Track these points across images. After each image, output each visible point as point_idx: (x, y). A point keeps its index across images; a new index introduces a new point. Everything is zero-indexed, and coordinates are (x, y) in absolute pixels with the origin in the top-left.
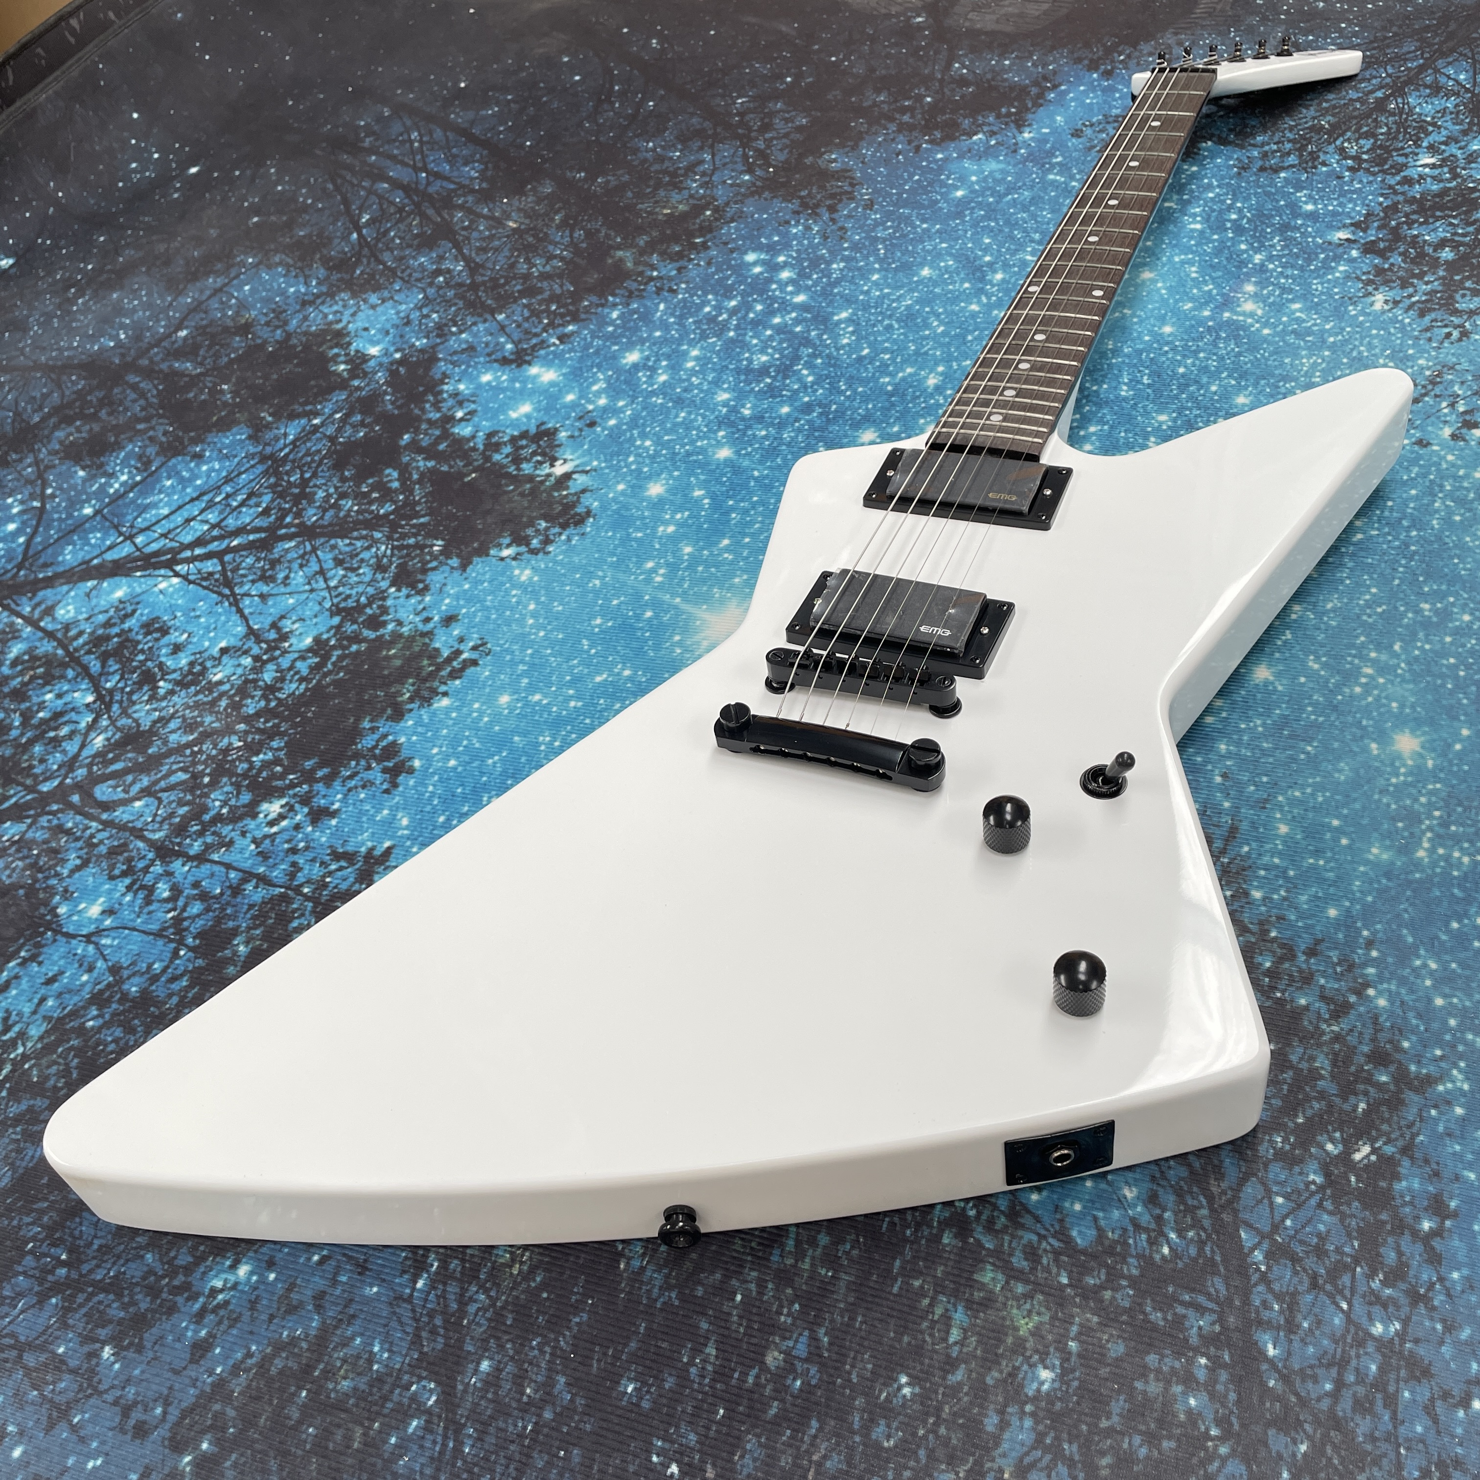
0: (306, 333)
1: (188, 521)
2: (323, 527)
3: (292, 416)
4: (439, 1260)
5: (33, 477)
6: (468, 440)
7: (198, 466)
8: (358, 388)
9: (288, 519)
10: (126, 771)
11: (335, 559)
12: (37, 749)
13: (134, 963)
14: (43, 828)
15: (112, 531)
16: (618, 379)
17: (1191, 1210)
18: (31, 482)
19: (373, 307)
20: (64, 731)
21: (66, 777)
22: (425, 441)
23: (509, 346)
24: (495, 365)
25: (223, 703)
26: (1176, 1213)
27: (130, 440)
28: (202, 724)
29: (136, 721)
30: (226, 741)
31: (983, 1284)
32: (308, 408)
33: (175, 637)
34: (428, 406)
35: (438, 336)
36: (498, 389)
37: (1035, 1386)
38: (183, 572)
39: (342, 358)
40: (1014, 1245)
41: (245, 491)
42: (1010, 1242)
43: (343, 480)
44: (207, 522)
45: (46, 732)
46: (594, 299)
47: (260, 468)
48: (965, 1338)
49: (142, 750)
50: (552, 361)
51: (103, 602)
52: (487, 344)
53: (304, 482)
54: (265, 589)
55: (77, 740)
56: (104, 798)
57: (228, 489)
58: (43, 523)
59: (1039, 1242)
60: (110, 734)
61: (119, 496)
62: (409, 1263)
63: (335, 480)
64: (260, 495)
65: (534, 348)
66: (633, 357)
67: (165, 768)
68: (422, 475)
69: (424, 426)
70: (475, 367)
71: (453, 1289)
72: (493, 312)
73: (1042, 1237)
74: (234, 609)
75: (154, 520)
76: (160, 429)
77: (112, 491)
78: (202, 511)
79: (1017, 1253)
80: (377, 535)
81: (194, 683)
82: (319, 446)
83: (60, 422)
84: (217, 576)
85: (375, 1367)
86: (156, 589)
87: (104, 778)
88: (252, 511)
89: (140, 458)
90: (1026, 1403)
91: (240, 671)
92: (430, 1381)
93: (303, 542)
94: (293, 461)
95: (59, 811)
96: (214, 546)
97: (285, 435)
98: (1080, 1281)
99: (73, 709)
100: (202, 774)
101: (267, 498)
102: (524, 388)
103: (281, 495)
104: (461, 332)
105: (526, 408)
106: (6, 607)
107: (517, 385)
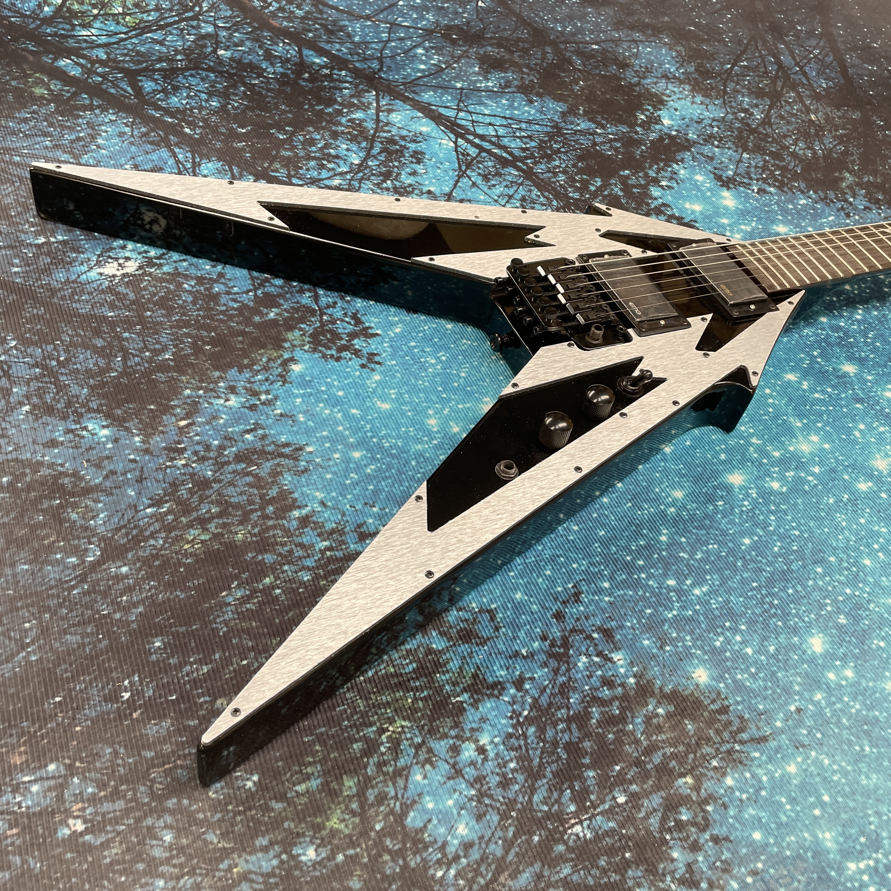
0: (647, 89)
2: (538, 178)
3: (592, 120)
5: (456, 56)
6: (651, 198)
8: (637, 133)
9: (529, 161)
11: (523, 196)
13: (229, 280)
15: (456, 101)
17: (478, 873)
18: (453, 57)
19: (693, 103)
20: (330, 166)
22: (633, 181)
23: (730, 173)
24: (712, 176)
26: (468, 865)
27: (514, 72)
31: (343, 784)
32: (604, 122)
33: (420, 168)
34: (655, 167)
35: (704, 140)
36: (697, 187)
37: (300, 851)
38: (459, 144)
39: (648, 113)
40: (380, 785)
41: (529, 133)
42: (381, 782)
43: (574, 166)
44: (497, 131)
45: (323, 159)
46: (803, 185)
47: (549, 129)
48: (303, 795)
50: (741, 197)
51: (413, 127)
52: (722, 163)
53: (557, 152)
55: (331, 173)
57: (524, 126)
58: (436, 75)
59: (392, 798)
61: (478, 90)
62: (158, 497)
63: (571, 163)
64: (532, 140)
65: (741, 184)
66: (782, 229)
68: (610, 195)
69: (641, 174)
70: (701, 169)
71: (157, 526)
72: (745, 149)
73: (396, 798)
74: (456, 178)
75: (478, 111)
76: (531, 78)
77: (478, 85)
78: (501, 125)
79: (376, 790)
80: (555, 203)
82: (584, 142)
83: (496, 44)
84: (469, 158)
85: (92, 522)
86: (440, 141)
88: (520, 144)
89: (507, 82)
90: (286, 853)
92: (100, 551)
93: (521, 177)
94: (565, 139)
96: (485, 145)
97: (578, 125)
98: (384, 836)
99: (345, 160)
101: (533, 144)
102: (709, 198)
103: (540, 148)
104: (718, 147)
105: (697, 208)
106: (377, 95)
107: (709, 194)
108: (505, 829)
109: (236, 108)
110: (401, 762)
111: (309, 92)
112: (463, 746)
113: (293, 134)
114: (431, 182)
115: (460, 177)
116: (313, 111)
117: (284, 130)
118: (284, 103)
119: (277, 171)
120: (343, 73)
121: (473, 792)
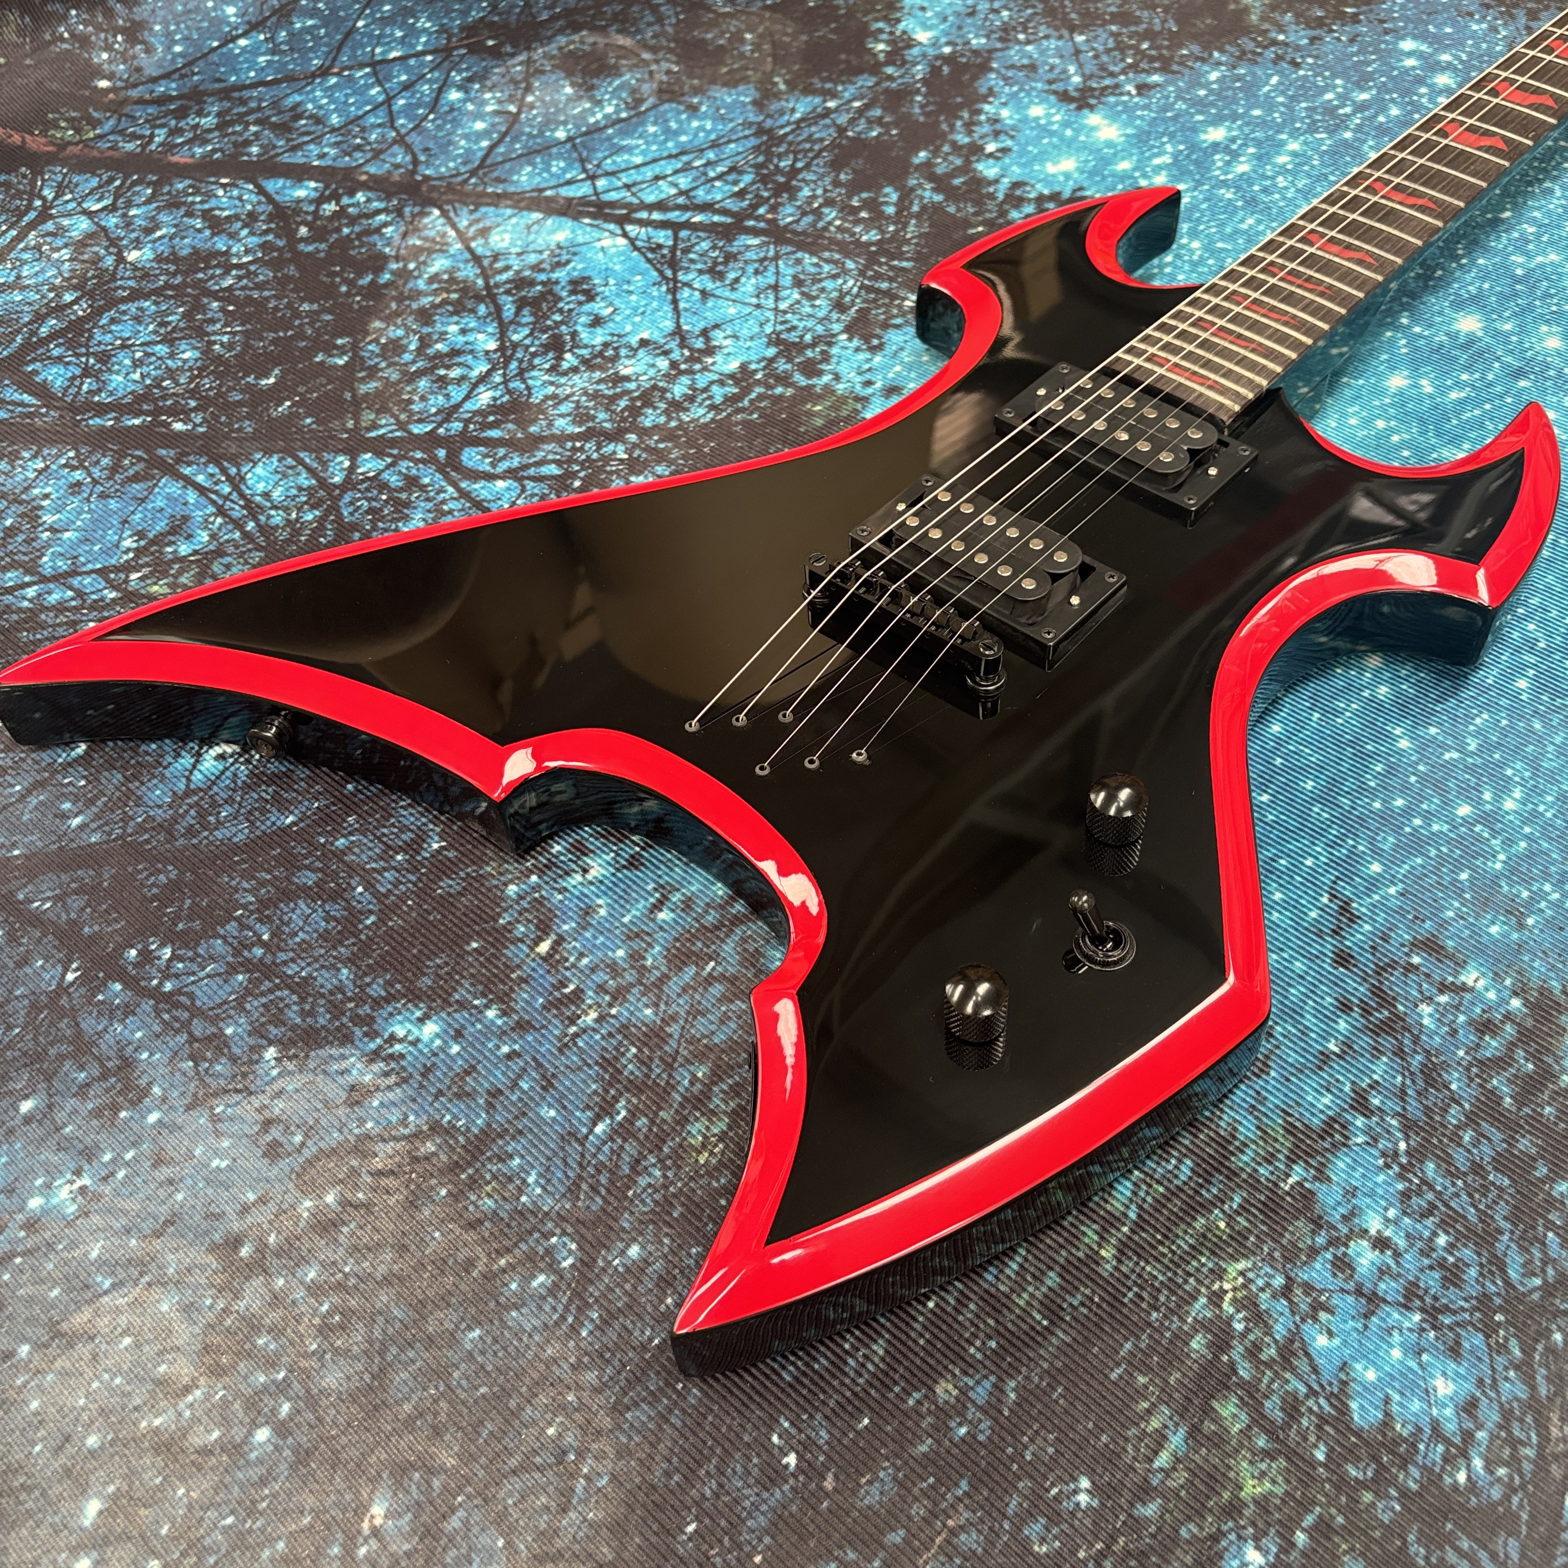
1: (657, 178)
2: (794, 232)
3: (808, 91)
4: (629, 1111)
5: (519, 78)
6: (990, 183)
7: (689, 119)
8: (890, 78)
9: (761, 211)
10: (500, 442)
11: (795, 277)
12: (423, 384)
14: (400, 472)
15: (577, 165)
16: (1188, 156)
17: (1514, 1443)
18: (516, 83)
20: (455, 373)
21: (440, 425)
22: (941, 167)
23: (1077, 79)
24: (1052, 98)
25: (623, 403)
26: (1493, 1437)
27: (631, 68)
28: (593, 418)
29: (528, 388)
30: (611, 447)
31: (1221, 1417)
32: (828, 86)
33: (599, 307)
34: (959, 123)
35: (1001, 40)
36: (1045, 130)
38: (633, 235)
39: (884, 36)
40: (1275, 1386)
41: (728, 163)
42: (1273, 1381)
43: (836, 183)
44: (676, 185)
45: (435, 367)
46: (1196, 49)
47: (753, 142)
48: (1174, 1469)
49: (522, 424)
50: (1119, 113)
51: (540, 241)
52: (1052, 68)
53: (793, 172)
54: (710, 286)
55: (465, 388)
56: (470, 464)
57: (711, 155)
58: (513, 133)
59: (1307, 1396)
60: (498, 393)
61: (597, 129)
62: (597, 1099)
63: (828, 180)
64: (741, 173)
65: (1104, 90)
66: (1216, 134)
67: (540, 455)
68: (924, 208)
69: (946, 148)
70: (1028, 94)
71: (631, 1148)
72: (1072, 29)
73: (1312, 1393)
74: (670, 297)
75: (623, 166)
76: (665, 65)
77: (592, 120)
78: (676, 172)
79: (1275, 1398)
80: (850, 265)
81: (602, 368)
82: (823, 134)
83: (567, 27)
84: (665, 251)
85: (524, 1199)
86: (598, 245)
87: (476, 442)
88: (727, 188)
89: (633, 91)
91: (652, 372)
92: (573, 1240)
93: (768, 243)
94: (790, 144)
95: (422, 461)
96: (674, 216)
97: (793, 110)
98: (1339, 1465)
99: (472, 352)
100: (574, 475)
101: (748, 178)
102: (1074, 139)
103: (764, 180)
104: (1028, 42)
105: (1068, 164)
106: (444, 214)
107: (1069, 132)
108: (1503, 1348)
109: (230, 346)
110: (1280, 1330)
111: (330, 259)
112: (1350, 1252)
113: (355, 348)
114: (634, 324)
115: (673, 291)
116: (361, 291)
117: (336, 347)
118: (303, 300)
119: (374, 426)
120: (360, 197)
121: (1417, 1317)
